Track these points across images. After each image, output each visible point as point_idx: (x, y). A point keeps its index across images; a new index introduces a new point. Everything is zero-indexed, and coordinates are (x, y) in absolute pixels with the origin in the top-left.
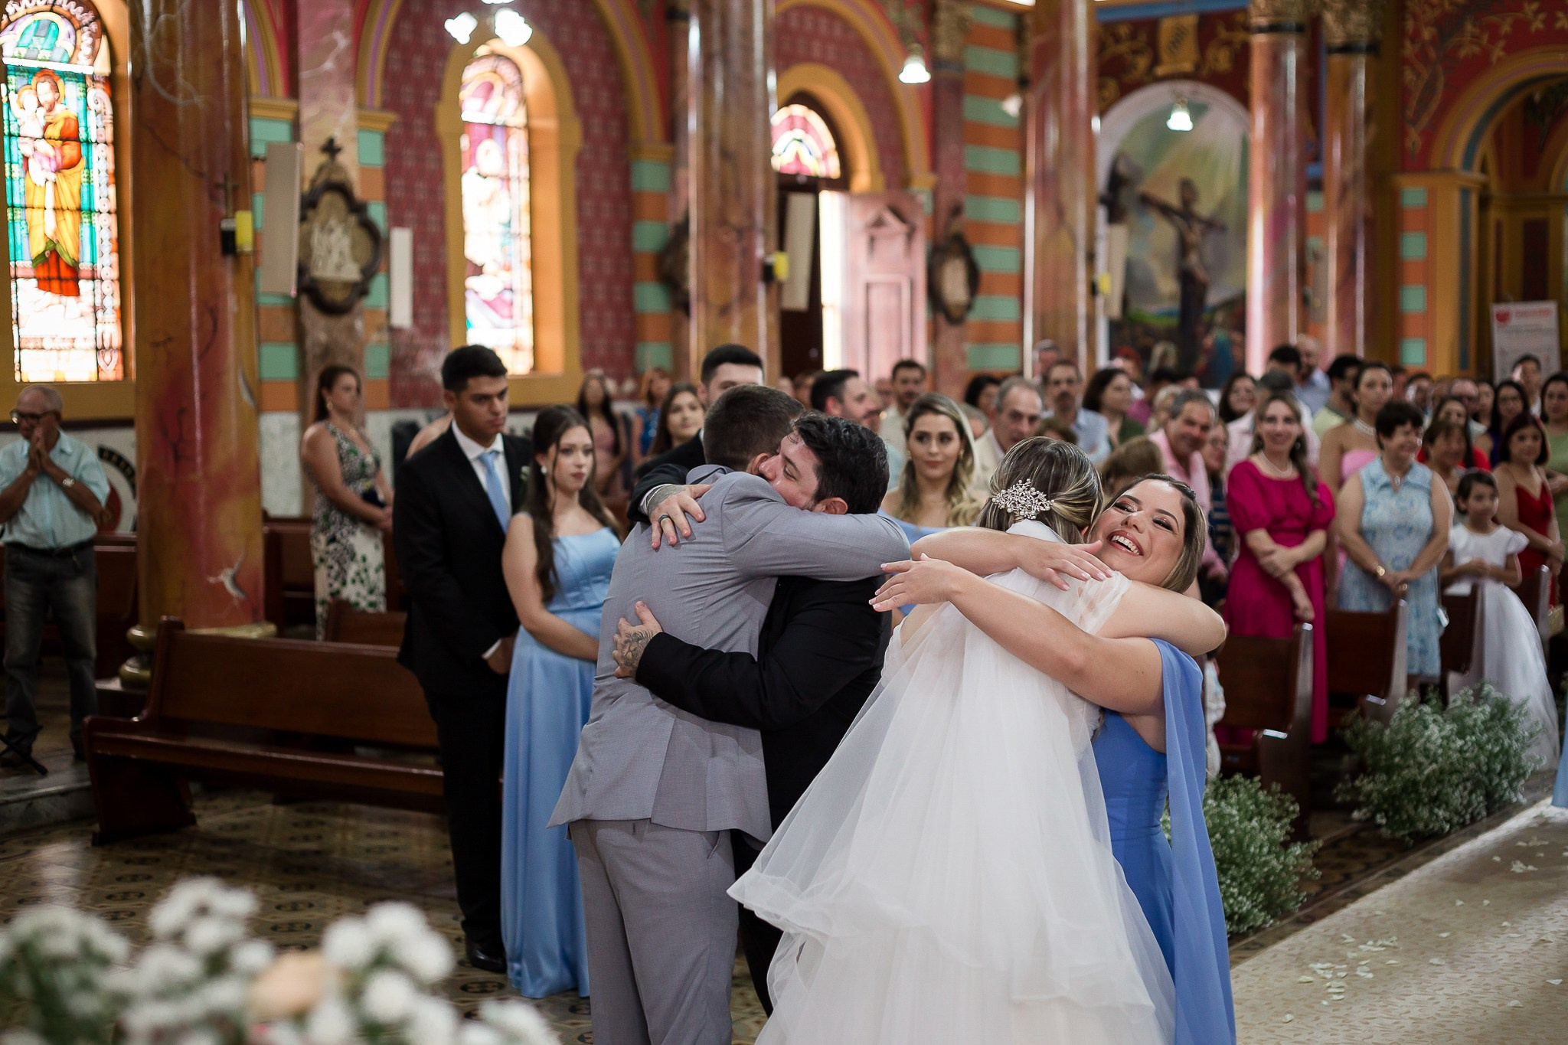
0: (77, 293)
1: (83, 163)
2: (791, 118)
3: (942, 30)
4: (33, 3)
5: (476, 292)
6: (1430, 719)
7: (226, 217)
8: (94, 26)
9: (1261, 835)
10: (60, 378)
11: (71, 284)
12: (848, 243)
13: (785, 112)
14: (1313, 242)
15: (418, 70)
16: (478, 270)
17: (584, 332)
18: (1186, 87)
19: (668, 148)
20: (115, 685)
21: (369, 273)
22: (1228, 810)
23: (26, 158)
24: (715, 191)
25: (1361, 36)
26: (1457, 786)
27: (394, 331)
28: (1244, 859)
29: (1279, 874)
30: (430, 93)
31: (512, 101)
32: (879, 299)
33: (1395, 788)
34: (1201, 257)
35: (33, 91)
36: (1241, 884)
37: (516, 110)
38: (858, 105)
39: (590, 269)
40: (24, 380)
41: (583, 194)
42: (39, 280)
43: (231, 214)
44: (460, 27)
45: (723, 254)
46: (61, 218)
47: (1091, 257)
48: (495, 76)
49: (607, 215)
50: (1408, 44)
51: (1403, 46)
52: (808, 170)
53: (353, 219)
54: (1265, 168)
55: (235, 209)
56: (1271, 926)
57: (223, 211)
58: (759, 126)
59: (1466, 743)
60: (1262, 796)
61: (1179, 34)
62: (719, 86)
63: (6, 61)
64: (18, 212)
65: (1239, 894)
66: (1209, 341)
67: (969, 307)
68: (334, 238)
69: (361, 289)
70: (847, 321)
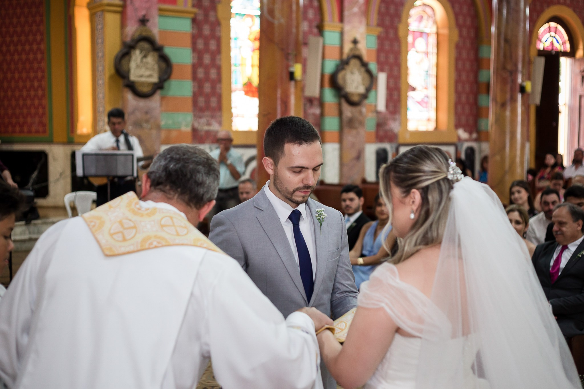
2: (550, 27)
5: (413, 98)
7: (291, 66)
12: (573, 78)
13: (546, 25)
15: (392, 11)
16: (414, 89)
17: (456, 114)
21: (368, 90)
23: (240, 47)
24: (502, 56)
27: (378, 113)
30: (396, 20)
31: (431, 23)
37: (432, 27)
39: (460, 88)
41: (458, 59)
42: (245, 91)
43: (293, 65)
45: (504, 82)
46: (253, 69)
48: (423, 12)
49: (468, 67)
52: (557, 49)
53: (363, 69)
55: (294, 63)
63: (232, 11)
68: (355, 76)
69: (365, 96)
70: (571, 110)
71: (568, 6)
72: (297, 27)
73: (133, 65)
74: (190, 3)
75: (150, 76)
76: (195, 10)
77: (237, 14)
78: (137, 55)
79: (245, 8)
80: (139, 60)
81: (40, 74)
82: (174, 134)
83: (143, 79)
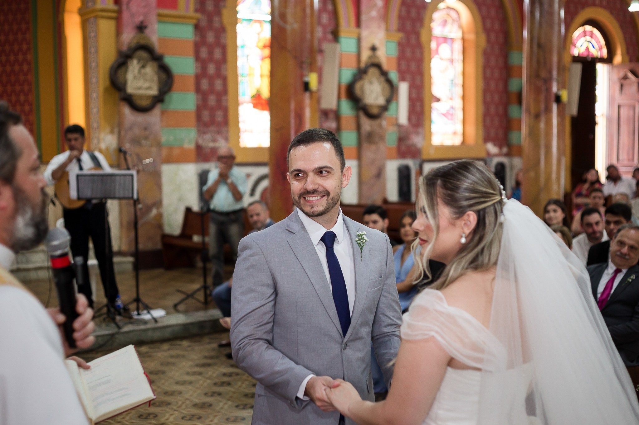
2: (585, 31)
5: (437, 110)
13: (581, 29)
15: (414, 15)
16: (438, 100)
17: (485, 127)
21: (389, 101)
23: (247, 56)
24: (535, 62)
27: (399, 126)
30: (418, 24)
31: (456, 27)
32: (623, 111)
37: (458, 31)
39: (488, 98)
40: (243, 146)
41: (486, 67)
42: (254, 104)
43: (308, 75)
45: (537, 91)
46: (262, 79)
48: (448, 16)
49: (497, 75)
52: (592, 55)
53: (382, 79)
55: (310, 72)
63: (239, 16)
68: (374, 86)
69: (385, 108)
70: (609, 121)
71: (605, 8)
72: (312, 33)
73: (130, 76)
74: (192, 6)
75: (149, 88)
76: (198, 15)
77: (243, 19)
78: (134, 66)
79: (253, 13)
80: (136, 71)
81: (26, 88)
82: (176, 152)
83: (142, 92)
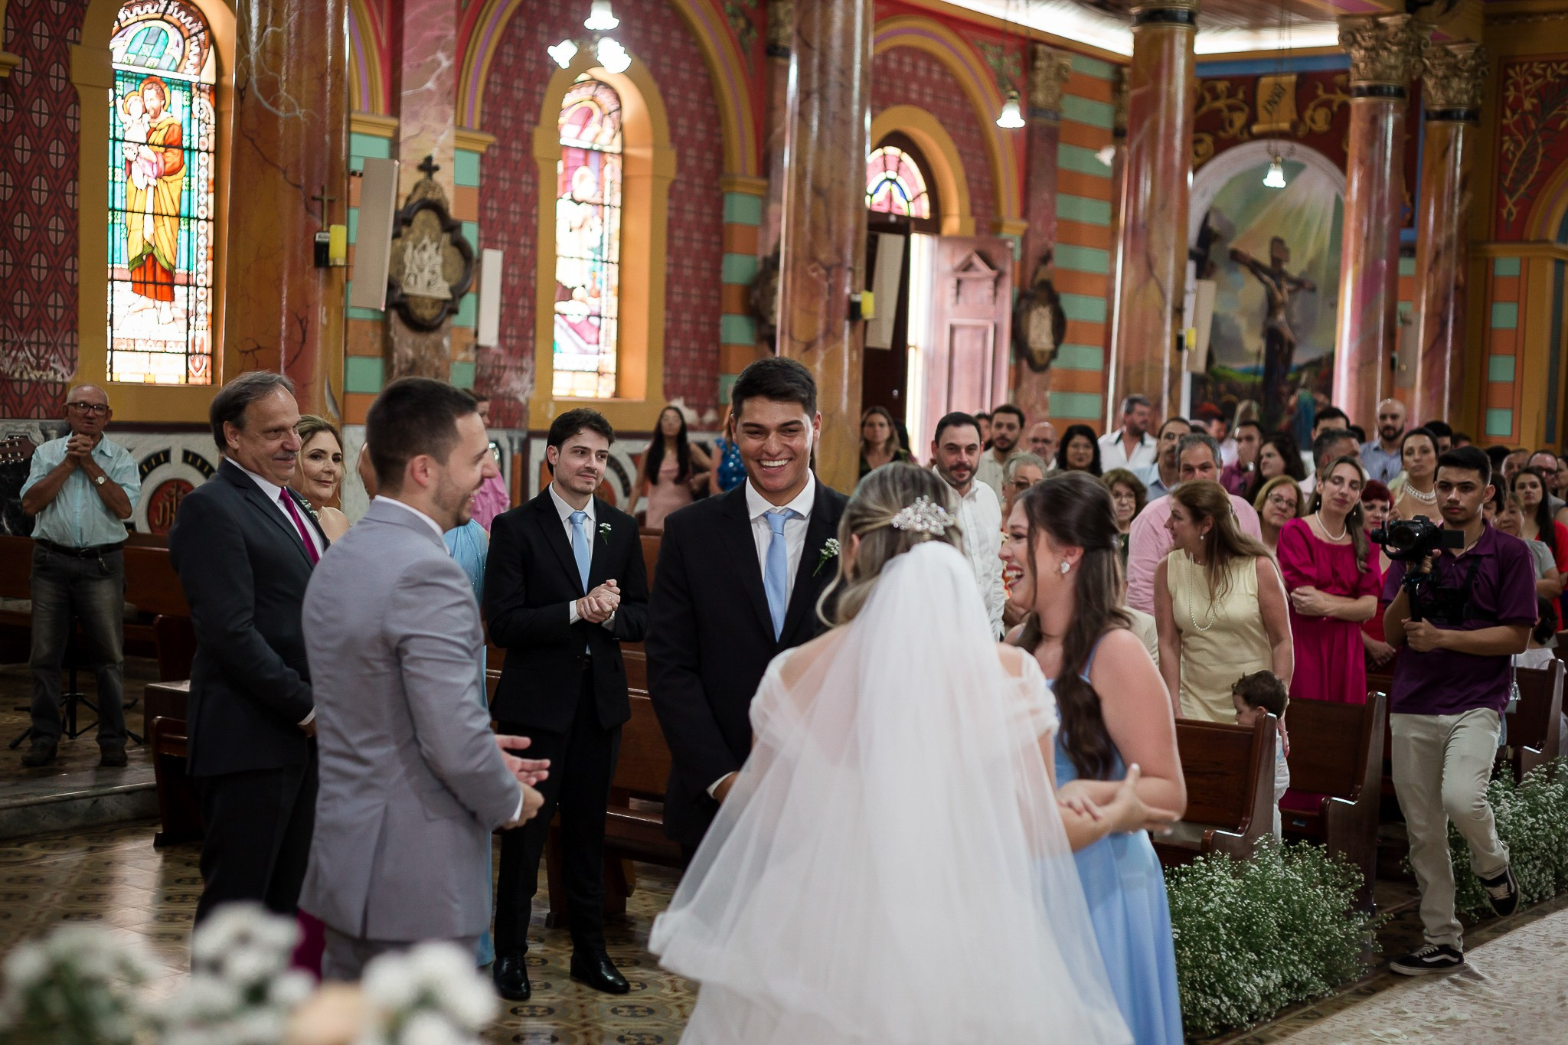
0: (172, 298)
1: (184, 170)
2: (884, 155)
3: (1040, 78)
4: (145, 11)
6: (1501, 793)
7: (321, 231)
8: (202, 36)
9: (1325, 904)
10: (149, 380)
11: (166, 288)
12: (934, 286)
13: (879, 152)
14: (1403, 307)
15: (519, 95)
16: (567, 294)
17: (667, 361)
18: (1282, 146)
19: (762, 182)
20: (185, 687)
21: (458, 292)
22: (1293, 876)
23: (129, 163)
24: (806, 226)
25: (1459, 104)
26: (1526, 864)
27: (480, 350)
28: (1306, 927)
29: (1342, 944)
30: (529, 117)
31: (609, 128)
32: (963, 342)
33: (1462, 864)
34: (1289, 317)
35: (139, 98)
36: (1302, 952)
37: (614, 137)
38: (952, 148)
39: (677, 299)
40: (115, 379)
41: (674, 224)
42: (134, 282)
43: (325, 229)
44: (562, 53)
45: (811, 290)
46: (159, 223)
47: (1179, 311)
48: (594, 103)
49: (697, 246)
50: (1508, 113)
51: (1504, 116)
52: (900, 210)
53: (446, 238)
54: (1358, 231)
55: (329, 225)
56: (1330, 996)
57: (319, 224)
58: (854, 163)
59: (1537, 822)
60: (1327, 863)
61: (1278, 92)
62: (815, 123)
63: (115, 66)
64: (118, 215)
65: (1300, 961)
66: (1292, 401)
67: (1054, 354)
68: (426, 255)
69: (450, 308)
70: (930, 362)
71: (928, 109)
76: (12, 58)
